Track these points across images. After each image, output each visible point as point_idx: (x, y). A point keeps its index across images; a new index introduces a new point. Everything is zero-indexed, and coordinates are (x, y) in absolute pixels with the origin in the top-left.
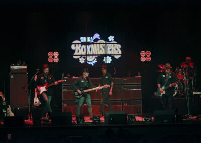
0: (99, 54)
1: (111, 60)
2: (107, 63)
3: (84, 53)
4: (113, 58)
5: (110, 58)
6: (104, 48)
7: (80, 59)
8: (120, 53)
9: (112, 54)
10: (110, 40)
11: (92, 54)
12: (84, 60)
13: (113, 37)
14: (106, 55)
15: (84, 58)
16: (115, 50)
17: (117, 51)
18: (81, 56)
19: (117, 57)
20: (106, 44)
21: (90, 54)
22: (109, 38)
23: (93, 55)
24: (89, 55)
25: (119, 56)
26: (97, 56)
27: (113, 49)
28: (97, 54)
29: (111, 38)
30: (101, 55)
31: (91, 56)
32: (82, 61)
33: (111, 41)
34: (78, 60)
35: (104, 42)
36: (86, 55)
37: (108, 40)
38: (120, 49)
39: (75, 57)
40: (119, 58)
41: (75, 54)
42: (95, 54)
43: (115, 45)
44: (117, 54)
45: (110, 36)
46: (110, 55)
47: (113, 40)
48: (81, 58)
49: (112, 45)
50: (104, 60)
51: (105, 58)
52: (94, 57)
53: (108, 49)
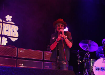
4: (9, 40)
8: (17, 35)
13: (11, 17)
16: (12, 31)
17: (14, 33)
19: (13, 40)
20: (3, 23)
22: (6, 17)
27: (10, 30)
29: (9, 18)
33: (9, 21)
35: (1, 21)
37: (5, 19)
43: (13, 26)
45: (8, 16)
47: (10, 20)
49: (10, 25)
53: (5, 29)
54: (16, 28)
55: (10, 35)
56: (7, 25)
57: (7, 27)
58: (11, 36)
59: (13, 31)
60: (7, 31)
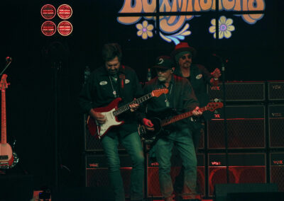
0: (197, 9)
1: (233, 28)
2: (221, 37)
3: (150, 8)
5: (230, 21)
7: (139, 26)
8: (262, 4)
9: (238, 8)
11: (174, 9)
12: (151, 27)
14: (217, 14)
15: (150, 22)
17: (252, 1)
18: (142, 16)
21: (168, 10)
23: (178, 14)
24: (165, 14)
25: (259, 16)
26: (189, 17)
28: (190, 9)
30: (202, 13)
31: (173, 18)
32: (145, 31)
34: (133, 28)
36: (158, 13)
39: (121, 20)
40: (258, 22)
41: (123, 11)
42: (183, 10)
44: (252, 8)
46: (229, 14)
48: (141, 22)
50: (212, 30)
51: (213, 22)
52: (182, 18)
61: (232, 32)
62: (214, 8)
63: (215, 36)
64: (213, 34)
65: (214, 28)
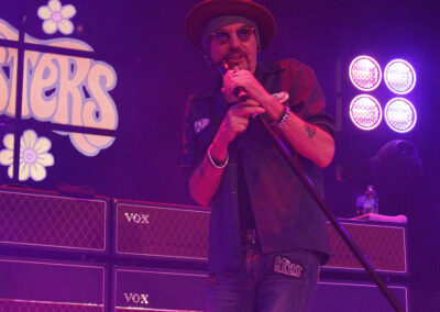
1: (49, 160)
2: (23, 176)
5: (45, 144)
6: (7, 70)
9: (62, 119)
10: (49, 28)
13: (70, 11)
14: (17, 124)
17: (90, 106)
19: (89, 146)
22: (43, 12)
27: (70, 87)
29: (56, 16)
33: (58, 35)
35: (13, 35)
37: (35, 27)
38: (113, 94)
45: (55, 4)
47: (68, 28)
50: (6, 158)
53: (35, 86)
54: (102, 76)
55: (70, 117)
56: (48, 57)
57: (46, 74)
58: (76, 122)
59: (87, 95)
60: (49, 93)
61: (48, 169)
62: (12, 111)
63: (11, 172)
64: (7, 167)
65: (11, 154)
